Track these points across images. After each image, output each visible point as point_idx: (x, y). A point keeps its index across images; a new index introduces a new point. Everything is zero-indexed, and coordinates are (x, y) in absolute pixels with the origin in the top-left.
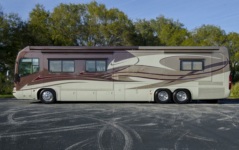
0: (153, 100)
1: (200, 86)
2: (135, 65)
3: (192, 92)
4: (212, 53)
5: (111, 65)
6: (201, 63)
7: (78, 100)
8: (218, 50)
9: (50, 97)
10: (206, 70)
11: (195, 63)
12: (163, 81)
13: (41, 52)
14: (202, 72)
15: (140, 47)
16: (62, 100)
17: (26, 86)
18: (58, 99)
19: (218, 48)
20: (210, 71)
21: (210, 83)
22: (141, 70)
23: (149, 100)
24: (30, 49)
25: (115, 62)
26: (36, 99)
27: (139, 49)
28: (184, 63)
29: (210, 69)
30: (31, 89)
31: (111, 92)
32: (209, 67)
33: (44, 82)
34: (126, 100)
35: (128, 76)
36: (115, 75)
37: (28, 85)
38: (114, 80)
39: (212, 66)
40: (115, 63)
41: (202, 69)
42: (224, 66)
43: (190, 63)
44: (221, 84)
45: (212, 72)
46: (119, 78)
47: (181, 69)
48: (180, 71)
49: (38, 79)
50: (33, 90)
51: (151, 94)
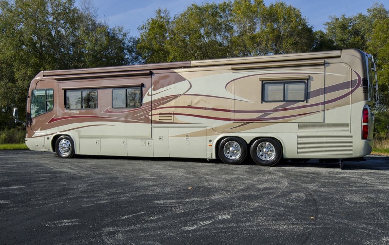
0: (214, 157)
1: (300, 131)
2: (184, 94)
3: (284, 143)
4: (326, 65)
5: (149, 95)
6: (302, 86)
7: (102, 154)
8: (340, 57)
9: (67, 148)
10: (312, 101)
11: (291, 87)
12: (232, 122)
14: (304, 104)
15: (193, 63)
16: (83, 153)
17: (39, 131)
18: (77, 152)
19: (339, 55)
20: (322, 100)
21: (322, 125)
22: (195, 101)
23: (208, 157)
24: (44, 76)
25: (154, 90)
26: (51, 150)
27: (191, 65)
28: (270, 88)
29: (320, 98)
30: (45, 135)
31: (148, 141)
32: (318, 93)
33: (59, 125)
34: (171, 156)
35: (173, 114)
36: (154, 112)
37: (41, 130)
38: (152, 122)
39: (325, 90)
40: (153, 93)
41: (304, 99)
42: (350, 90)
43: (281, 86)
44: (345, 127)
45: (324, 103)
46: (161, 118)
47: (263, 100)
48: (262, 103)
49: (53, 120)
50: (46, 137)
51: (211, 146)
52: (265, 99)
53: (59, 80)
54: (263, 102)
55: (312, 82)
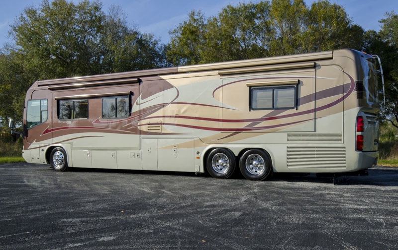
0: (202, 171)
1: (289, 142)
2: (172, 103)
3: (272, 155)
4: (317, 68)
5: (137, 104)
6: (292, 92)
7: (93, 167)
8: (331, 58)
9: (60, 161)
10: (302, 108)
11: (280, 93)
12: (219, 132)
13: (49, 89)
14: (294, 111)
15: (181, 68)
16: (74, 166)
17: (34, 142)
18: (70, 165)
19: (331, 56)
20: (313, 107)
21: (313, 135)
22: (182, 111)
23: (196, 170)
24: (39, 86)
25: (143, 98)
26: (46, 163)
27: (179, 71)
28: (259, 94)
29: (311, 105)
30: (40, 147)
31: (136, 153)
32: (308, 99)
33: (53, 136)
34: (160, 169)
35: (161, 124)
36: (143, 122)
37: (36, 141)
38: (141, 132)
39: (316, 96)
40: (142, 101)
41: (293, 106)
42: (342, 95)
43: (270, 93)
44: (337, 137)
45: (315, 110)
46: (149, 128)
47: (251, 107)
48: (250, 111)
49: (47, 131)
50: (41, 148)
51: (199, 158)
52: (253, 107)
53: (52, 89)
54: (252, 110)
55: (302, 87)
